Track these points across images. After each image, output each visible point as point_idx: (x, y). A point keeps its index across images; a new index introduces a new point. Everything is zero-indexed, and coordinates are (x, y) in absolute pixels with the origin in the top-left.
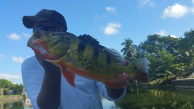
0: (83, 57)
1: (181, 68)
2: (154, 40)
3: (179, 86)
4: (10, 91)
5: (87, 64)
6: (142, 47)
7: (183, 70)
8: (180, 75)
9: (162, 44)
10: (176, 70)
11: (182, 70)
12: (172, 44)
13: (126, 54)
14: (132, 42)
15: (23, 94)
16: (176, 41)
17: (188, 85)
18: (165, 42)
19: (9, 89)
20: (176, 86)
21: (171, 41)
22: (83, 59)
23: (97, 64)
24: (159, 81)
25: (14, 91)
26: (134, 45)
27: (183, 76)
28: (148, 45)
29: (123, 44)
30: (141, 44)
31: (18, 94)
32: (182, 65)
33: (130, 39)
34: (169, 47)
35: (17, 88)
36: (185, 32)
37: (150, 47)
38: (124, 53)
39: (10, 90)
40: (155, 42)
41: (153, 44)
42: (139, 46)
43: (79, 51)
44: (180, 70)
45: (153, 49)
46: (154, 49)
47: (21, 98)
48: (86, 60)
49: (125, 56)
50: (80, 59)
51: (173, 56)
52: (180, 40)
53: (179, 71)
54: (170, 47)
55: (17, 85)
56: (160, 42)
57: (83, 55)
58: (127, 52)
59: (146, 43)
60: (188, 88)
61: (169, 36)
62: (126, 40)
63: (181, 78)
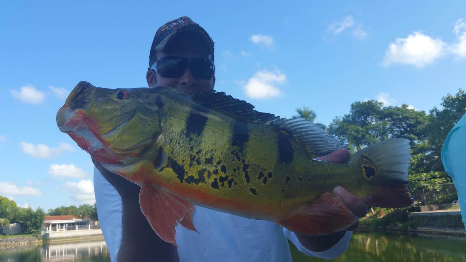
1: (433, 184)
2: (368, 114)
3: (426, 229)
4: (12, 225)
5: (216, 172)
6: (338, 129)
7: (438, 188)
8: (430, 201)
9: (385, 124)
10: (420, 188)
11: (434, 190)
12: (409, 125)
14: (314, 116)
15: (43, 233)
16: (420, 119)
17: (451, 227)
18: (393, 119)
19: (8, 221)
20: (420, 229)
21: (407, 118)
23: (246, 167)
24: (379, 213)
25: (22, 225)
26: (319, 125)
27: (436, 203)
28: (352, 126)
30: (336, 122)
31: (31, 233)
32: (434, 177)
33: (310, 109)
34: (402, 132)
35: (27, 219)
36: (445, 96)
37: (357, 131)
39: (12, 222)
40: (369, 119)
41: (364, 124)
42: (331, 127)
44: (430, 188)
45: (363, 136)
46: (367, 136)
47: (37, 242)
51: (414, 154)
52: (431, 116)
53: (427, 190)
54: (406, 131)
55: (29, 211)
56: (381, 119)
59: (347, 121)
60: (450, 234)
61: (404, 106)
62: (300, 112)
63: (431, 209)
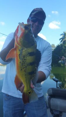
0: (26, 57)
13: (62, 42)
22: (25, 58)
23: (26, 67)
29: (61, 35)
38: (61, 41)
43: (28, 53)
48: (25, 60)
49: (61, 43)
50: (24, 56)
57: (27, 57)
58: (63, 40)
62: (64, 33)
